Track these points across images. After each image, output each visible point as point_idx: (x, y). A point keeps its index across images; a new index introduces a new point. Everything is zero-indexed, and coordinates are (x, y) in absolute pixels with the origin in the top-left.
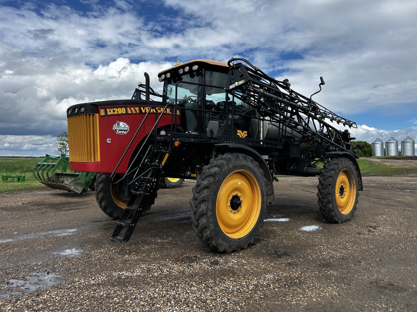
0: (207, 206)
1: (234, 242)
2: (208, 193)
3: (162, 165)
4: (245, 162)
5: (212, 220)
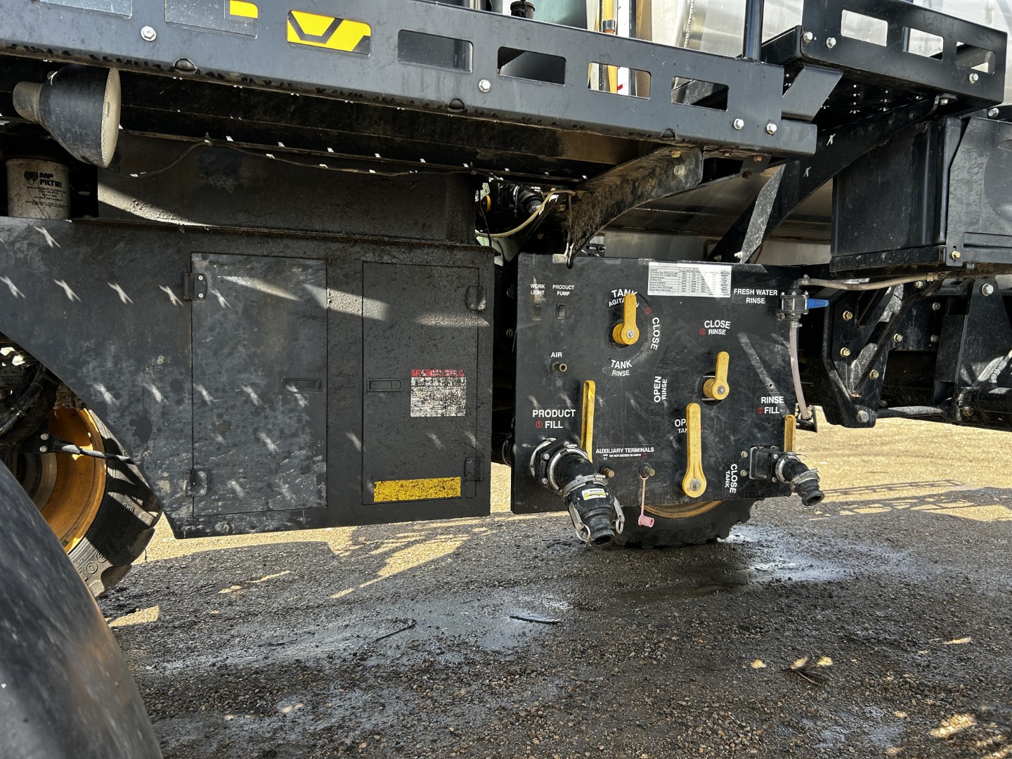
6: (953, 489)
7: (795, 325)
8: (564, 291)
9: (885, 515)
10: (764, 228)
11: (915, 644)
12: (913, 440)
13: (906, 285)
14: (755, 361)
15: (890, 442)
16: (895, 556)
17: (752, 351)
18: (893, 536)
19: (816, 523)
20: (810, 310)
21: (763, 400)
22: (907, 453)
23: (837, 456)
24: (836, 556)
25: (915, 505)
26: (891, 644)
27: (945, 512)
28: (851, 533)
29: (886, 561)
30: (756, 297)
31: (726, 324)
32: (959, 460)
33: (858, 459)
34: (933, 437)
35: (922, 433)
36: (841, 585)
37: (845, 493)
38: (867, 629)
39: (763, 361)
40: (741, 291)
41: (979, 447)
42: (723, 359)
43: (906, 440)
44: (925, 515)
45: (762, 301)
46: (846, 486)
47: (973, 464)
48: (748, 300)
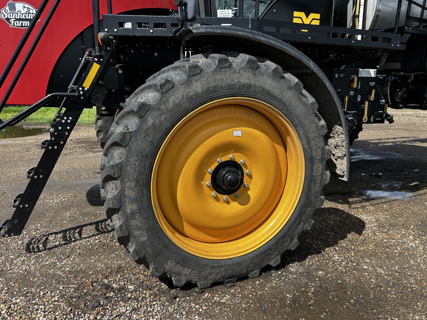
0: (119, 189)
1: (213, 268)
2: (121, 158)
3: (83, 88)
4: (251, 76)
5: (138, 223)
6: (415, 139)
7: (389, 83)
8: (342, 76)
9: (393, 145)
10: (385, 61)
11: (404, 171)
12: (401, 125)
13: (415, 75)
14: (380, 92)
15: (393, 126)
16: (397, 155)
17: (379, 89)
18: (397, 150)
19: (371, 147)
20: (393, 80)
21: (380, 101)
22: (399, 129)
23: (375, 130)
24: (379, 155)
25: (403, 143)
26: (398, 171)
27: (413, 144)
28: (383, 150)
29: (395, 156)
30: (381, 77)
31: (374, 83)
32: (418, 131)
33: (383, 131)
34: (409, 124)
35: (405, 123)
36: (382, 160)
37: (380, 140)
38: (391, 168)
39: (381, 92)
40: (378, 75)
41: (425, 127)
42: (374, 91)
43: (399, 125)
44: (406, 145)
45: (382, 78)
46: (380, 138)
47: (423, 132)
48: (379, 77)
